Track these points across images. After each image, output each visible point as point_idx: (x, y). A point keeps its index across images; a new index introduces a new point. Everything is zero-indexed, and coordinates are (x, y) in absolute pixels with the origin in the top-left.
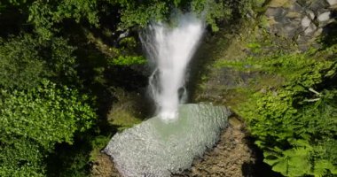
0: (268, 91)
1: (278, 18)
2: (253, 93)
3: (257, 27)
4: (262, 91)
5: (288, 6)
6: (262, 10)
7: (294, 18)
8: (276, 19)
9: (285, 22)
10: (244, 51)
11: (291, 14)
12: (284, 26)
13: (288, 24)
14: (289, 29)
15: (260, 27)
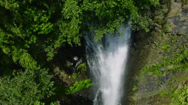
0: (183, 85)
1: (176, 23)
2: (173, 92)
3: (164, 34)
4: (180, 87)
5: (178, 14)
6: (164, 21)
7: (184, 21)
8: (175, 24)
9: (180, 24)
10: (160, 53)
11: (182, 19)
12: (181, 27)
13: (183, 25)
14: (184, 28)
15: (166, 33)
